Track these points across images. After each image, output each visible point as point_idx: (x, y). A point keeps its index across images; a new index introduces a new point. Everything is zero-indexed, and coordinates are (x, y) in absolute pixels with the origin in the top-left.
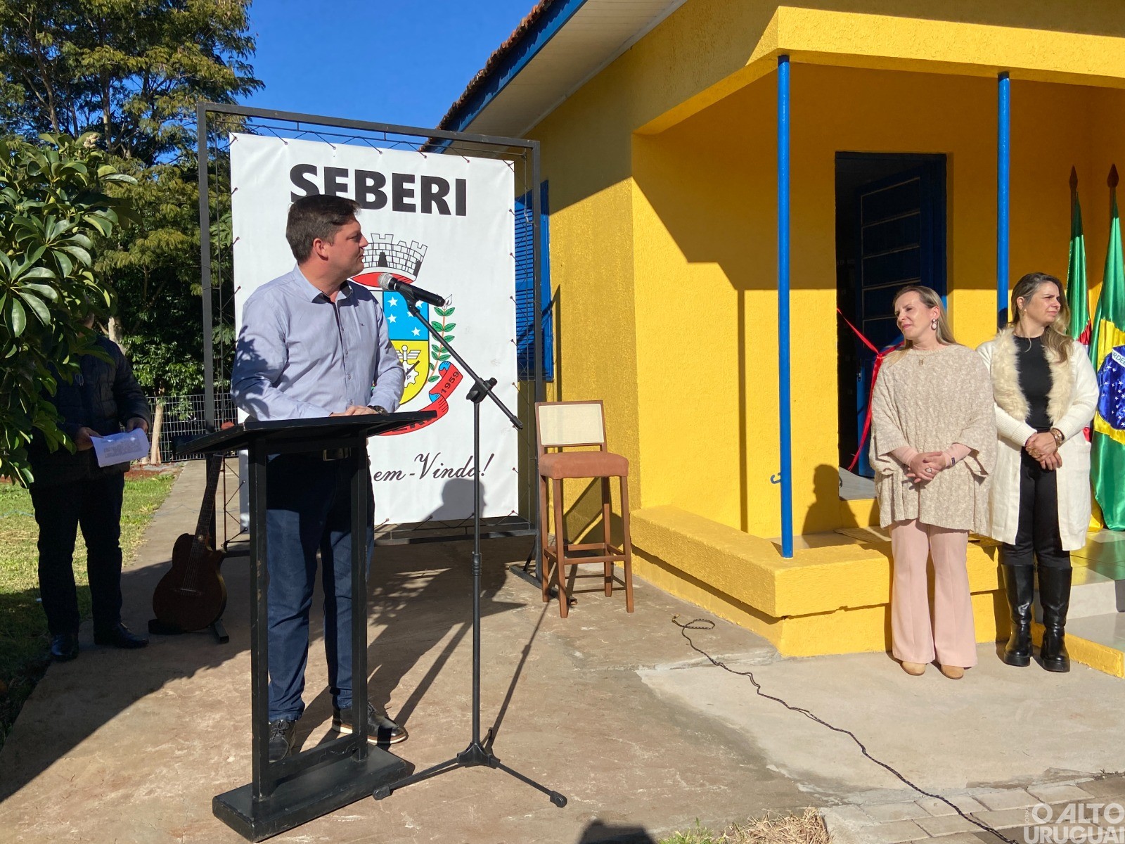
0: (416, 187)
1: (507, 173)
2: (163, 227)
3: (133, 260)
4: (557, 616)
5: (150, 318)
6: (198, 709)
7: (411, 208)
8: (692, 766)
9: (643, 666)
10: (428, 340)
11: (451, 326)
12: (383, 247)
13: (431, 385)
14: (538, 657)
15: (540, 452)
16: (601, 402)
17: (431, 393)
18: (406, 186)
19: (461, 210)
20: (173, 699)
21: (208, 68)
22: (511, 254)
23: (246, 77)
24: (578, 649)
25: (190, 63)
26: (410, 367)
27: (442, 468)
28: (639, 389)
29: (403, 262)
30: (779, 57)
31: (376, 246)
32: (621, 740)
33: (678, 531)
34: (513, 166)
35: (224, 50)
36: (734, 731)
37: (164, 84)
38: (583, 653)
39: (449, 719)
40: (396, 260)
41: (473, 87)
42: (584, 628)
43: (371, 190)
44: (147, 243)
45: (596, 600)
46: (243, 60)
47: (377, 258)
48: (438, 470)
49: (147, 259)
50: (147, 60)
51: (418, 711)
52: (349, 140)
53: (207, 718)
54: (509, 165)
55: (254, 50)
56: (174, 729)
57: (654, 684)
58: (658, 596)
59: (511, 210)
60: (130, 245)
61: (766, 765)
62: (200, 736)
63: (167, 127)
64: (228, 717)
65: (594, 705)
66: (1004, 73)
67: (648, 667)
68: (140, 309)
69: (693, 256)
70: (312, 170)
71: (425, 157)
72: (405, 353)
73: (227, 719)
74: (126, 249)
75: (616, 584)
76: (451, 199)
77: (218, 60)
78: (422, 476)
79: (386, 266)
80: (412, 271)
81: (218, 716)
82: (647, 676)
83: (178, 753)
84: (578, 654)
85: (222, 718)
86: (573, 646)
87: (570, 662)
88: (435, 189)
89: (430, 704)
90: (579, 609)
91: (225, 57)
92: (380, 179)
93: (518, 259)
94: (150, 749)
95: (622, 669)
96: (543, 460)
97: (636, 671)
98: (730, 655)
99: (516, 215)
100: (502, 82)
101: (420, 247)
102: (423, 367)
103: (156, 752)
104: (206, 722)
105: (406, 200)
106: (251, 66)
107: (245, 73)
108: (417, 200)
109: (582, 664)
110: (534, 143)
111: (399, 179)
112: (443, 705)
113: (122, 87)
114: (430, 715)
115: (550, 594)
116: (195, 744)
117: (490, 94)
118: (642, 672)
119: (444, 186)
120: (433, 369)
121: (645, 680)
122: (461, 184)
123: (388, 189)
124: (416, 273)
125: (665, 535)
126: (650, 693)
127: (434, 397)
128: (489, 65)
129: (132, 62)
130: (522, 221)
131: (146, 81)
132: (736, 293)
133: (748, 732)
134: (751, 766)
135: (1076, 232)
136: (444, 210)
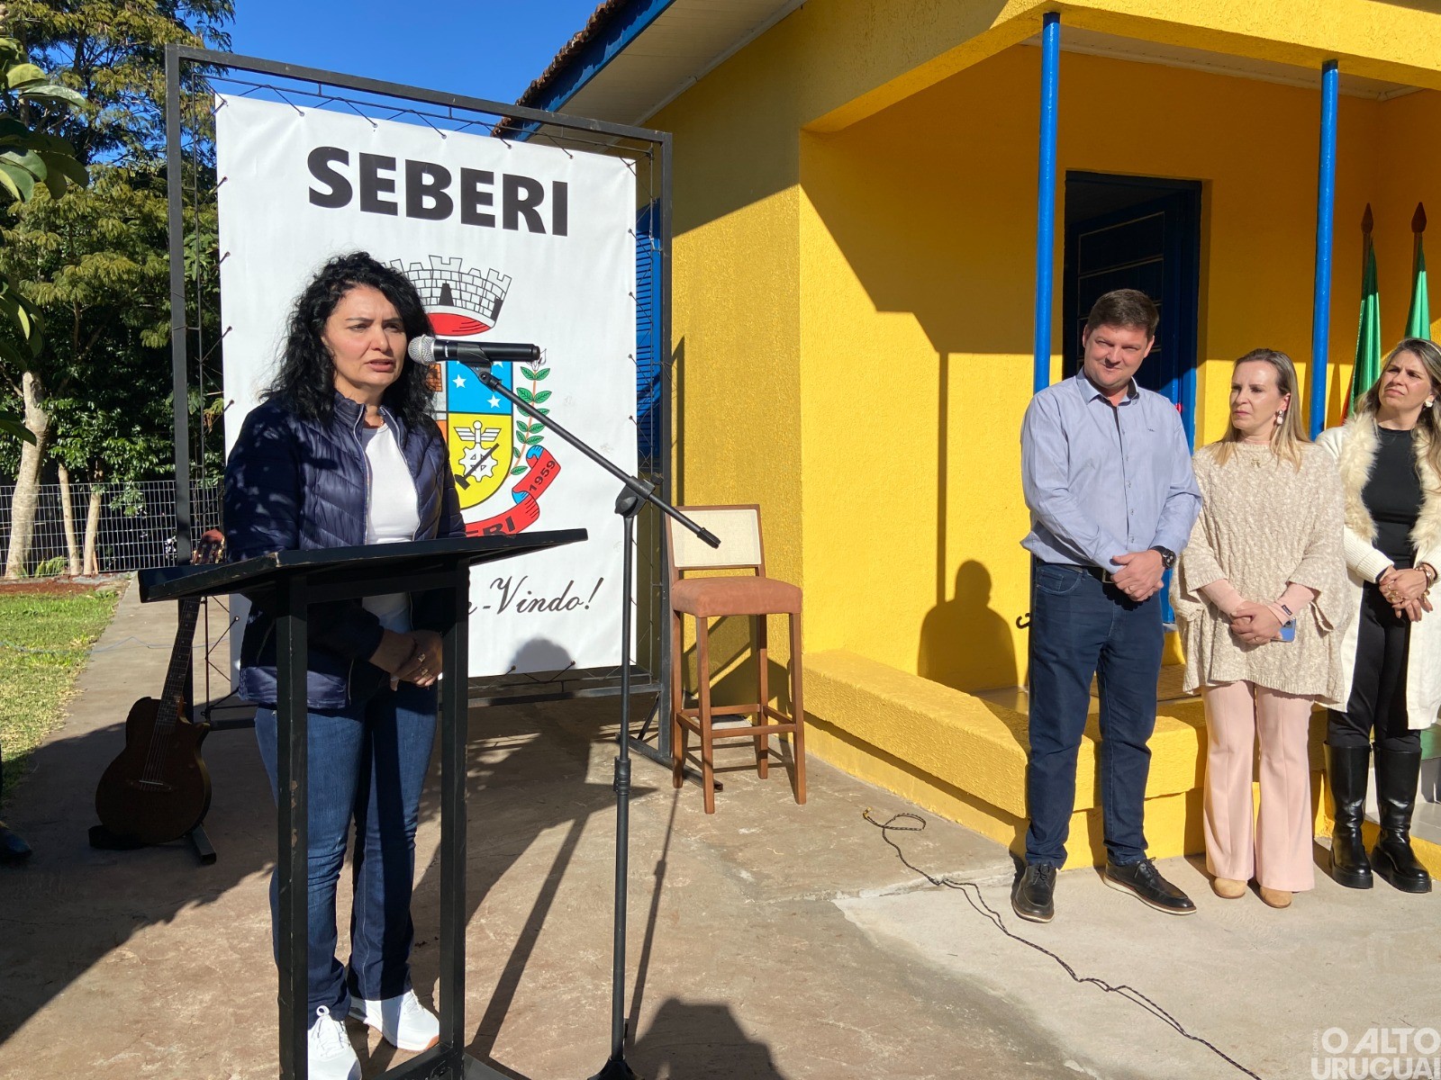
0: (496, 190)
1: (626, 176)
2: (102, 250)
3: (59, 295)
4: (700, 811)
5: (82, 374)
6: (174, 984)
7: (488, 221)
8: (959, 1068)
9: (843, 893)
10: (512, 414)
11: (546, 395)
12: (446, 275)
13: (514, 480)
14: (688, 881)
15: (673, 576)
16: (757, 507)
17: (515, 490)
18: (481, 187)
19: (560, 227)
20: (133, 966)
21: (167, 35)
22: (631, 294)
23: (221, 50)
24: (743, 865)
25: (142, 22)
26: (484, 453)
27: (530, 599)
28: (805, 489)
29: (476, 299)
30: (1045, 15)
31: (437, 274)
32: (842, 1025)
33: (868, 689)
34: (634, 167)
35: (190, 12)
36: (998, 1002)
37: (105, 54)
38: (753, 873)
39: (575, 994)
40: (466, 296)
41: (564, 57)
42: (743, 831)
43: (429, 190)
44: (80, 271)
45: (747, 784)
46: (217, 26)
47: (438, 292)
48: (524, 601)
49: (79, 293)
50: (82, 18)
51: (525, 983)
52: (397, 115)
53: (190, 1000)
54: (629, 166)
55: (232, 13)
56: (138, 1022)
57: (864, 923)
58: (833, 778)
59: (630, 231)
60: (55, 274)
61: (1061, 1062)
62: (183, 1034)
63: (109, 114)
64: (224, 998)
65: (787, 962)
66: (1331, 62)
67: (849, 893)
68: (69, 359)
69: (884, 302)
70: (342, 156)
71: (510, 146)
72: (478, 432)
73: (223, 1003)
74: (49, 279)
75: (771, 759)
76: (545, 210)
77: (181, 25)
78: (501, 609)
79: (452, 304)
80: (489, 314)
81: (207, 997)
82: (850, 908)
83: (147, 1068)
84: (744, 874)
85: (214, 999)
86: (734, 860)
87: (736, 889)
88: (523, 194)
89: (542, 967)
90: (729, 798)
91: (191, 22)
92: (442, 176)
93: (640, 302)
94: (100, 1062)
95: (813, 898)
96: (676, 589)
97: (833, 901)
98: (960, 873)
99: (638, 240)
100: (610, 49)
101: (501, 278)
102: (503, 454)
103: (110, 1067)
104: (189, 1008)
105: (482, 209)
106: (228, 35)
107: (220, 45)
108: (497, 210)
109: (755, 890)
110: (665, 136)
111: (472, 177)
112: (561, 968)
113: (46, 59)
114: (544, 987)
115: (682, 774)
116: (173, 1050)
117: (590, 67)
118: (841, 901)
119: (536, 190)
120: (519, 457)
121: (849, 916)
122: (560, 190)
123: (454, 191)
124: (494, 316)
125: (844, 692)
126: (861, 937)
127: (519, 497)
128: (592, 25)
129: (60, 19)
130: (647, 248)
131: (79, 53)
132: (936, 357)
133: (1019, 1001)
134: (1042, 1064)
135: (1369, 287)
136: (536, 225)
